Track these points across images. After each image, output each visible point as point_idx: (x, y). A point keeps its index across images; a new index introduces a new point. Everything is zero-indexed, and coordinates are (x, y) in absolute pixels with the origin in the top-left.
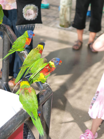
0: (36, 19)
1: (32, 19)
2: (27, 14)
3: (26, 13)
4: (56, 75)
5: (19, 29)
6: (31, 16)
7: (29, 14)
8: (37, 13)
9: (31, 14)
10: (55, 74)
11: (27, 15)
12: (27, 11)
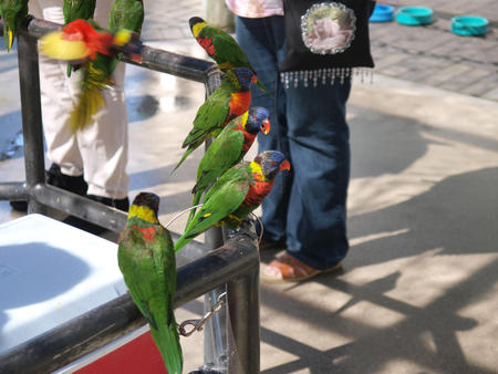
0: (347, 50)
1: (333, 52)
2: (316, 33)
3: (313, 32)
4: (442, 253)
5: (291, 83)
6: (328, 40)
7: (323, 35)
8: (351, 32)
9: (331, 36)
10: (438, 250)
11: (314, 37)
12: (315, 23)
